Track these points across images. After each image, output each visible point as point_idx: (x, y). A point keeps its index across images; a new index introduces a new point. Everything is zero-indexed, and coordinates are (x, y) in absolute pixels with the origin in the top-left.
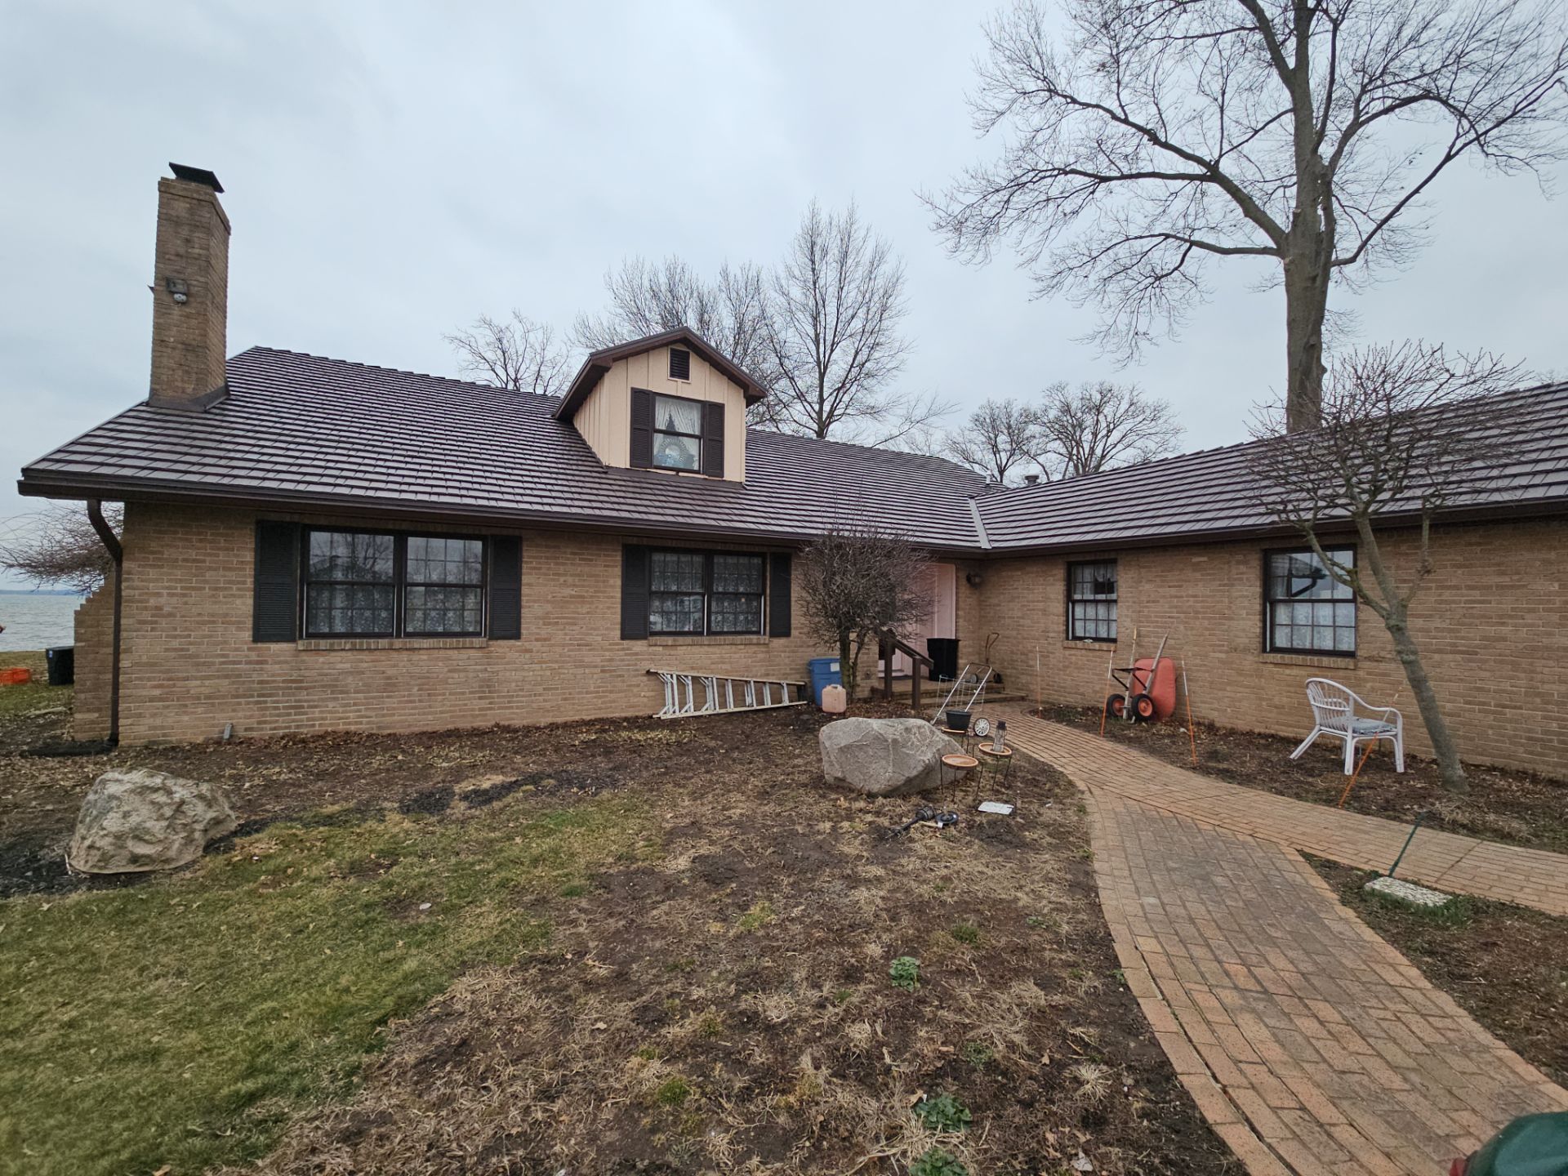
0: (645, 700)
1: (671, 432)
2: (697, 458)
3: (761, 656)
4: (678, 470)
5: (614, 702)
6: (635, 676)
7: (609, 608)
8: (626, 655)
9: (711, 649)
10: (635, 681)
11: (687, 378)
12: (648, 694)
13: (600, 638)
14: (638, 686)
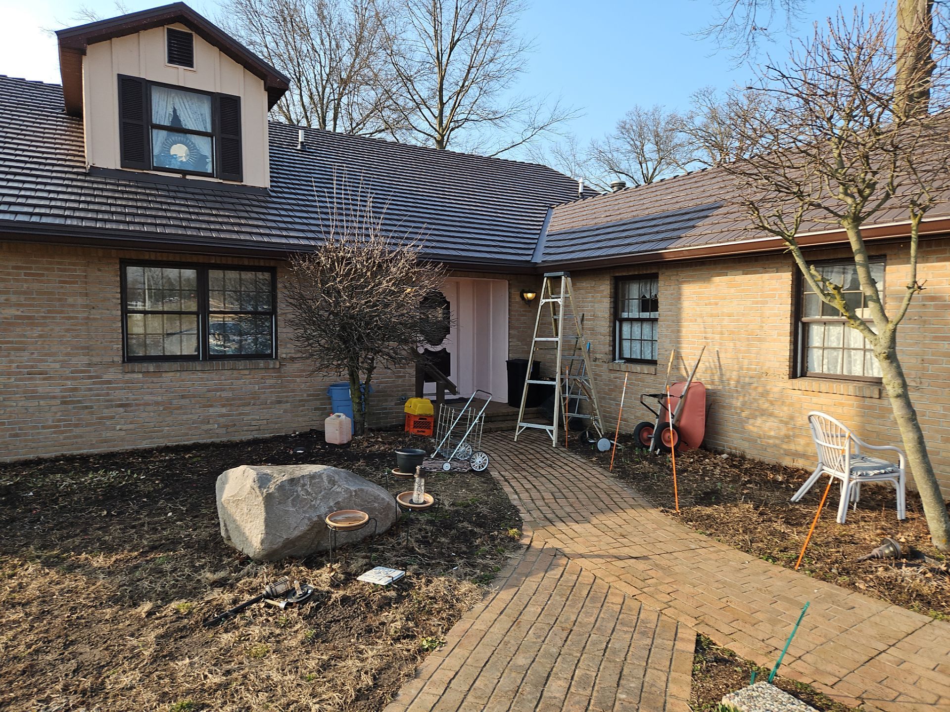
0: (123, 433)
1: (176, 129)
2: (209, 160)
3: (270, 382)
4: (185, 173)
5: (81, 437)
6: (107, 407)
7: (67, 330)
8: (94, 383)
9: (205, 376)
10: (107, 412)
11: (192, 66)
12: (124, 427)
13: (58, 365)
14: (112, 418)
